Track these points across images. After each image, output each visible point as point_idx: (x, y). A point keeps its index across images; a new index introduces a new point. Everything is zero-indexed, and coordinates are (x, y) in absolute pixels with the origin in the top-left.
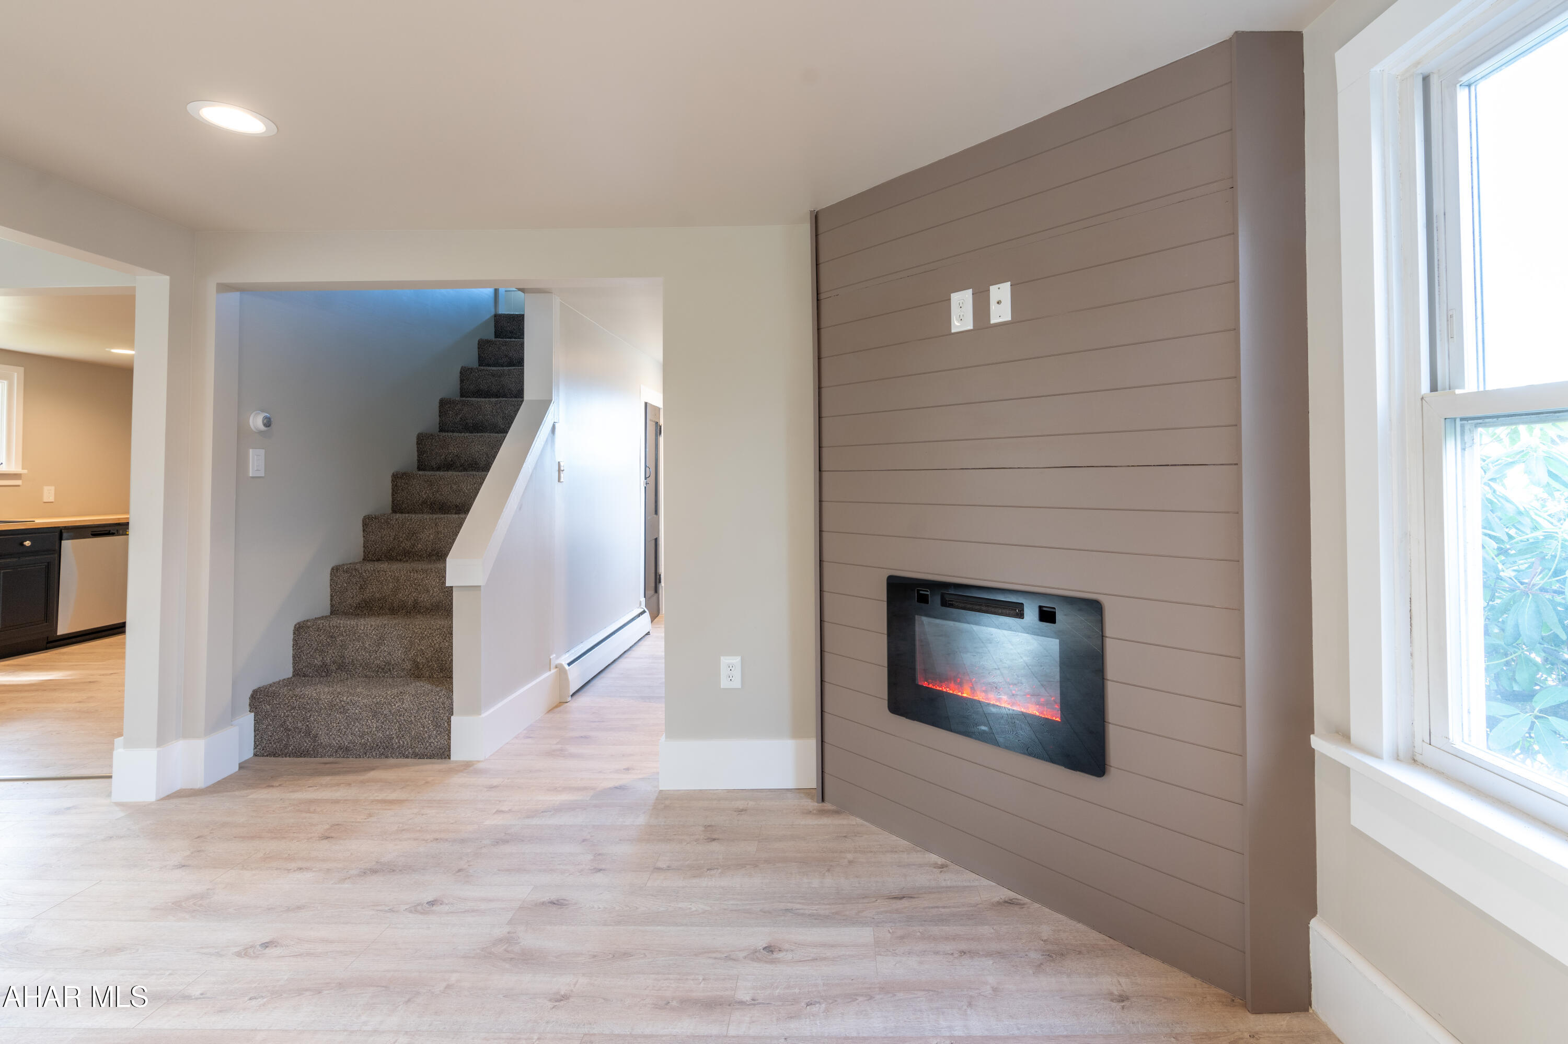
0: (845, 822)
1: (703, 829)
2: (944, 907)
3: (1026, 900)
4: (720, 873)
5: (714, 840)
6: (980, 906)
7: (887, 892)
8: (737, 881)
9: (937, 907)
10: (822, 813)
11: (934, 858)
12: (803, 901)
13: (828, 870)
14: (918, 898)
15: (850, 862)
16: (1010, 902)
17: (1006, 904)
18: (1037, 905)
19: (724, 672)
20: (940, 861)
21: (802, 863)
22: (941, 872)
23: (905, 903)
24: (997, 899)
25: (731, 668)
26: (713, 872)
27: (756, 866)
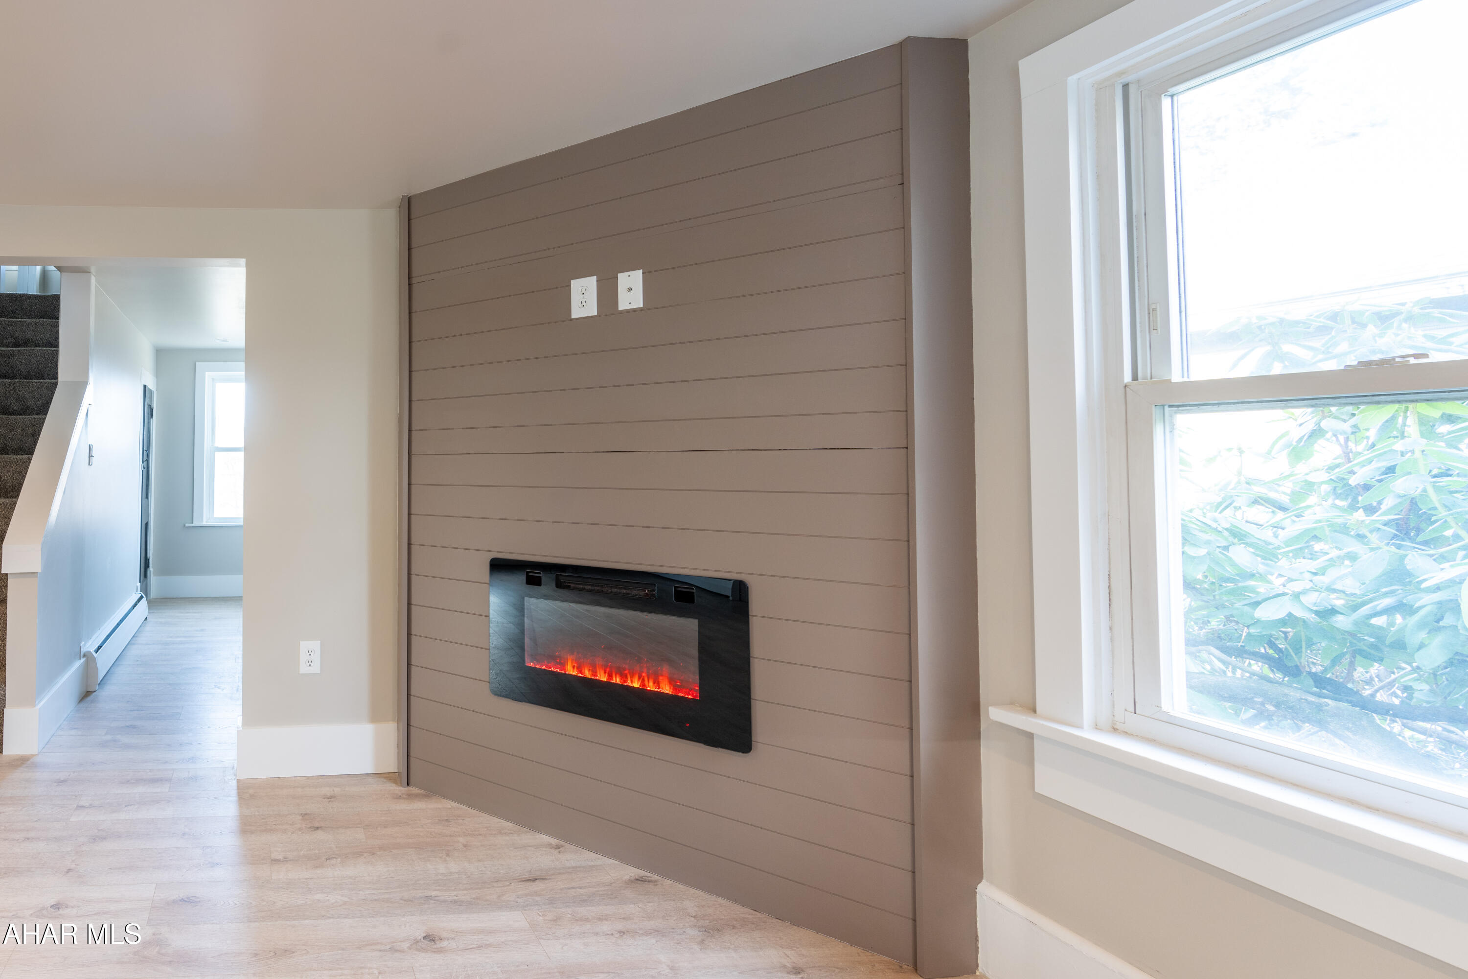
0: (440, 806)
1: (301, 817)
2: (581, 888)
3: (655, 877)
4: (340, 863)
5: (318, 828)
6: (613, 885)
7: (517, 875)
8: (360, 869)
9: (573, 888)
10: (411, 797)
11: (545, 839)
12: (438, 888)
13: (448, 855)
14: (550, 879)
15: (465, 846)
16: (641, 880)
17: (639, 882)
18: (668, 882)
19: (303, 657)
20: (554, 841)
21: (418, 849)
22: (559, 852)
23: (538, 886)
24: (627, 877)
25: (310, 653)
26: (333, 862)
27: (374, 854)
